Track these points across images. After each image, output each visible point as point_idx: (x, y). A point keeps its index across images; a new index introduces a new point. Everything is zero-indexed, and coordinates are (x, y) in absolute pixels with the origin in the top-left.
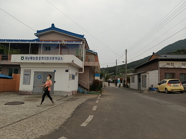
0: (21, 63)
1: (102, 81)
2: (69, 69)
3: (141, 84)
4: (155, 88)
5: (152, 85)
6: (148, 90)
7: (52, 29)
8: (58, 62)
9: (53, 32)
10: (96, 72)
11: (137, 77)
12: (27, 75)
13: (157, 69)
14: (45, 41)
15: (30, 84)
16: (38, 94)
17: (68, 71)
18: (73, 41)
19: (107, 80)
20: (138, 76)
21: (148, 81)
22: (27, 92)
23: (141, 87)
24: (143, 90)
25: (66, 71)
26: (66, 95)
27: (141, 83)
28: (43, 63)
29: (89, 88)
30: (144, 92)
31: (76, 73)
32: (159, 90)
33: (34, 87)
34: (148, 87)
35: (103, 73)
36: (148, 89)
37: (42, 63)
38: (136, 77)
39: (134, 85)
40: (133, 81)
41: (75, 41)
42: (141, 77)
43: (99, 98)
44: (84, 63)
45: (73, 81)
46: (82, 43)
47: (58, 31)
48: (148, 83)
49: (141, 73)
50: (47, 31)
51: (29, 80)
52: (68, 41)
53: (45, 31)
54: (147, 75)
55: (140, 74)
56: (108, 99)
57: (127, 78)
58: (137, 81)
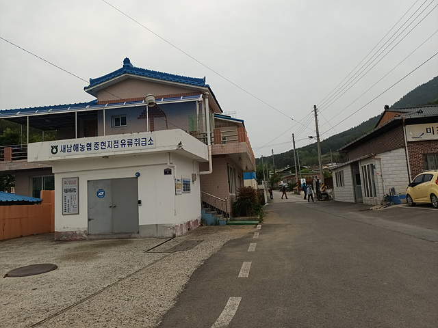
0: (53, 161)
1: (262, 190)
2: (173, 167)
3: (363, 188)
4: (402, 197)
5: (393, 190)
6: (384, 203)
7: (125, 72)
8: (143, 151)
9: (128, 80)
10: (244, 169)
11: (350, 172)
12: (71, 190)
13: (403, 147)
14: (111, 103)
15: (78, 213)
16: (100, 237)
17: (170, 173)
18: (178, 96)
19: (275, 185)
20: (352, 168)
21: (380, 180)
22: (74, 233)
23: (363, 195)
24: (369, 203)
25: (166, 173)
26: (171, 235)
27: (362, 185)
28: (107, 157)
29: (229, 211)
30: (373, 208)
31: (194, 176)
32: (412, 201)
33: (89, 220)
34: (382, 195)
35: (264, 169)
36: (382, 199)
37: (103, 157)
38: (347, 173)
39: (343, 191)
40: (341, 184)
41: (185, 96)
42: (361, 169)
43: (257, 236)
44: (210, 147)
45: (186, 195)
46: (201, 99)
47: (140, 75)
48: (380, 184)
49: (361, 160)
50: (114, 77)
51: (76, 204)
52: (166, 98)
53: (109, 79)
54: (376, 163)
55: (357, 162)
56: (280, 236)
57: (325, 175)
58: (351, 181)
